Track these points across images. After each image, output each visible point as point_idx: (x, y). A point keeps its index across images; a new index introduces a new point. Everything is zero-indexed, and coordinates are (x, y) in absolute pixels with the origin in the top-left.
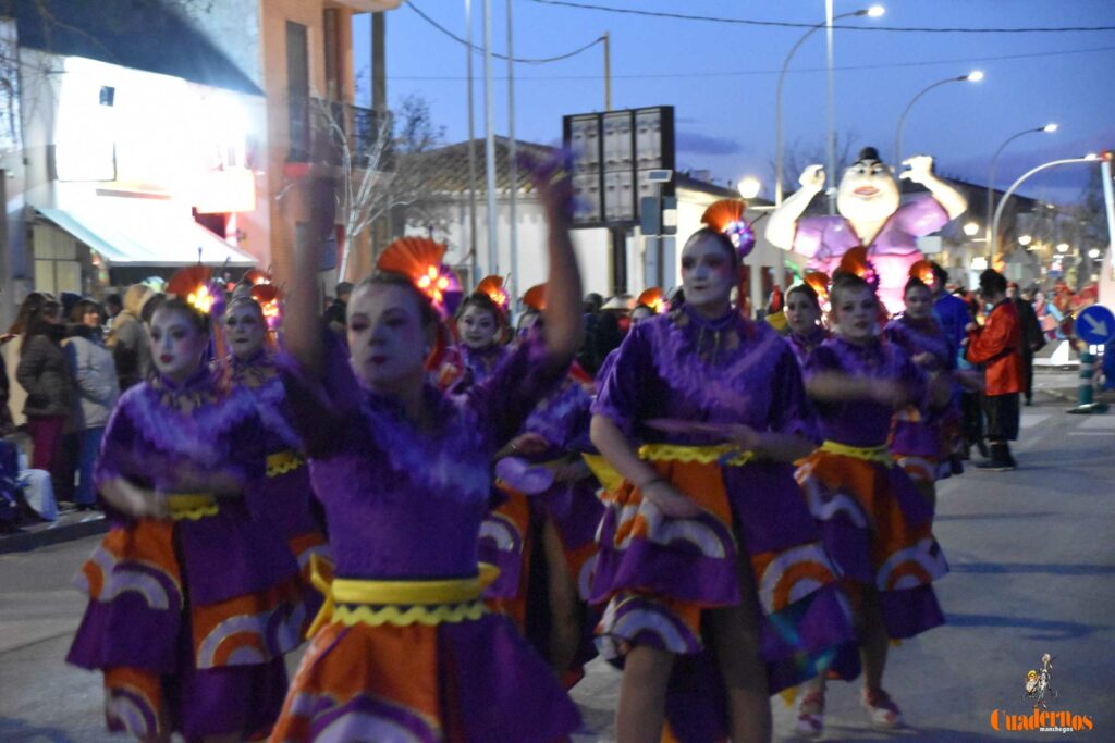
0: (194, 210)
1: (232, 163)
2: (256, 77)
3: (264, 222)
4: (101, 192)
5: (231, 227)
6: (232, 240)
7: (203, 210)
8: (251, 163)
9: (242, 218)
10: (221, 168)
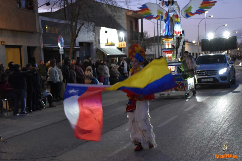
0: (118, 47)
1: (123, 40)
2: (126, 29)
3: (127, 49)
4: (105, 45)
5: (123, 49)
6: (123, 51)
7: (119, 47)
8: (125, 41)
9: (124, 48)
10: (121, 41)
